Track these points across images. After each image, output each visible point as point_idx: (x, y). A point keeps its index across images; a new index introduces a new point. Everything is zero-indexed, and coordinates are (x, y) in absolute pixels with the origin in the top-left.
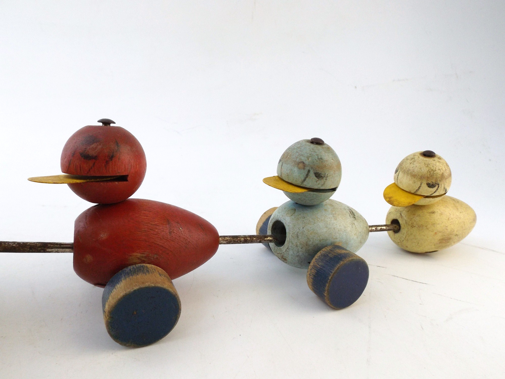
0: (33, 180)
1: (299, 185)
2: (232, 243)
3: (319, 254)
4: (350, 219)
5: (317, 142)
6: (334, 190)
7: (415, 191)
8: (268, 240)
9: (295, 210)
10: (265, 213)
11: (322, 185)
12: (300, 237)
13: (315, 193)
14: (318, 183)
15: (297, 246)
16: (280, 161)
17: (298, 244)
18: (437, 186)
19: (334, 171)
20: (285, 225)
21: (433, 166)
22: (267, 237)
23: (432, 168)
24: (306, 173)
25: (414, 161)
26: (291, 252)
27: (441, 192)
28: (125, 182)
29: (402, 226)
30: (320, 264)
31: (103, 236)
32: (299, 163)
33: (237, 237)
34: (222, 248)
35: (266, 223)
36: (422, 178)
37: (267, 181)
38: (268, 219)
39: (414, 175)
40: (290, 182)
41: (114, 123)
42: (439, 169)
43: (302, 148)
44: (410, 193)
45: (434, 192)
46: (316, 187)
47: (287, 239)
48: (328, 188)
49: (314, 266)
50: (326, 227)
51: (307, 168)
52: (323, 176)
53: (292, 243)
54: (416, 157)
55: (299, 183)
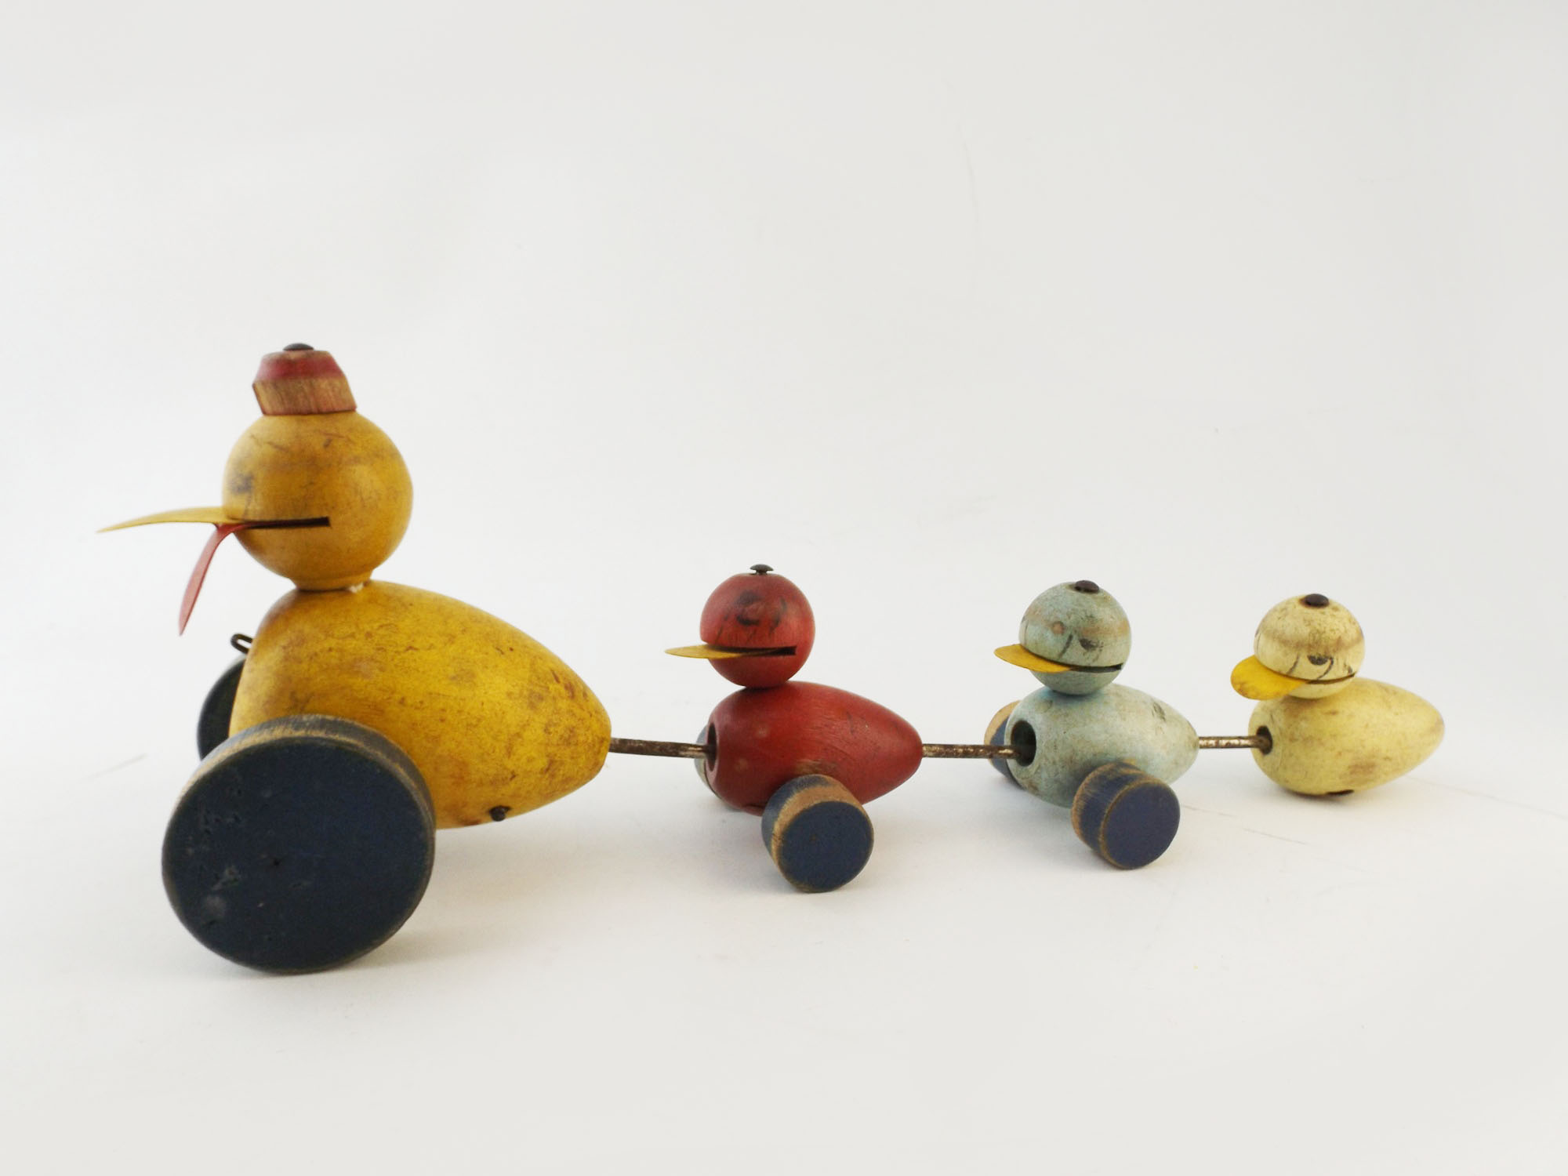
0: (675, 652)
1: (1055, 660)
2: (944, 757)
3: (1091, 776)
4: (1152, 721)
5: (1086, 588)
6: (1118, 667)
7: (1287, 670)
8: (1005, 754)
9: (1051, 702)
10: (1000, 711)
11: (1094, 661)
12: (1059, 748)
13: (1082, 673)
14: (1086, 656)
15: (1054, 763)
16: (1024, 619)
17: (1057, 759)
18: (1329, 662)
19: (1115, 637)
20: (1034, 728)
21: (1320, 625)
22: (1003, 748)
23: (1318, 627)
24: (1066, 639)
25: (1285, 615)
26: (1044, 775)
27: (1338, 671)
28: (791, 657)
29: (1275, 740)
30: (1093, 791)
31: (763, 733)
32: (1053, 625)
33: (951, 747)
34: (926, 763)
35: (1001, 730)
36: (1299, 646)
37: (1002, 653)
38: (1005, 723)
39: (1284, 642)
40: (1041, 654)
41: (771, 570)
42: (1332, 630)
43: (1061, 598)
44: (1279, 673)
45: (1325, 673)
46: (1084, 663)
47: (1038, 752)
48: (1105, 665)
49: (1083, 795)
50: (1106, 732)
51: (1068, 633)
52: (1095, 644)
53: (1047, 759)
54: (1290, 607)
55: (1054, 656)
